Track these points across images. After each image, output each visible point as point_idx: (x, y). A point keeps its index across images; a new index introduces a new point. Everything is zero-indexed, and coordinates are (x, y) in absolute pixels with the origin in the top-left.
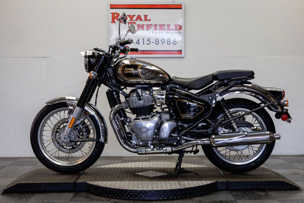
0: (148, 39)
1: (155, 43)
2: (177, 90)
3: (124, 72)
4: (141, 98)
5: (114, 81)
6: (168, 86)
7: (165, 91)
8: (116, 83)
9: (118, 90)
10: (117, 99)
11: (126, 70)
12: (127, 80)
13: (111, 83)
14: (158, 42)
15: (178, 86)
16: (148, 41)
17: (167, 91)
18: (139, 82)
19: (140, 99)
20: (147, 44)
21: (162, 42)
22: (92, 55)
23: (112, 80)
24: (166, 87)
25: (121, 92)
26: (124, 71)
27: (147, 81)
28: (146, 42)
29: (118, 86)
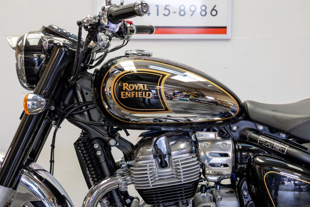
0: (166, 6)
1: (178, 13)
2: (261, 138)
3: (122, 95)
4: (167, 159)
5: (95, 114)
6: (235, 128)
7: (229, 142)
8: (99, 120)
9: (107, 138)
10: (102, 160)
11: (126, 90)
12: (129, 115)
13: (87, 120)
14: (184, 10)
15: (261, 128)
16: (165, 9)
17: (235, 142)
18: (160, 121)
19: (163, 165)
20: (164, 15)
21: (191, 11)
22: (37, 44)
23: (90, 111)
24: (231, 128)
25: (112, 142)
26: (122, 93)
27: (181, 117)
28: (162, 11)
29: (106, 128)
